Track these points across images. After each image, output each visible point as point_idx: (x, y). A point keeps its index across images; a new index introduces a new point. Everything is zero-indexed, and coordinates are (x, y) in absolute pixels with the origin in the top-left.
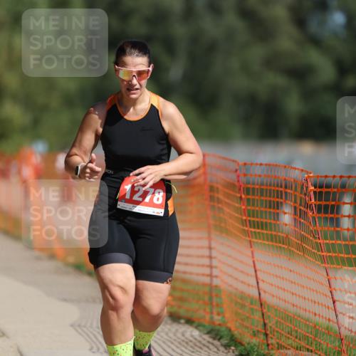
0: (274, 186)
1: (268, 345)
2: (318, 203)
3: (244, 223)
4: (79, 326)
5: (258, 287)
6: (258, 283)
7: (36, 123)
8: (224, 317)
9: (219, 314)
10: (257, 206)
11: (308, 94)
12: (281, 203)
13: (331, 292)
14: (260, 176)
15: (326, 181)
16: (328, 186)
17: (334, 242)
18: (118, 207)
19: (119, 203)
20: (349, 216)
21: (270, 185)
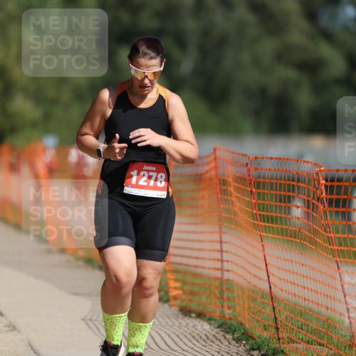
0: (285, 180)
1: (279, 339)
2: (329, 197)
3: (254, 217)
4: (90, 320)
5: (269, 281)
6: (268, 277)
7: (47, 117)
8: (235, 311)
9: (229, 308)
10: (267, 200)
11: (319, 88)
12: (293, 197)
13: (342, 286)
14: (270, 170)
16: (339, 180)
17: (346, 236)
18: (124, 192)
19: (125, 188)
21: (280, 179)
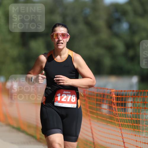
2: (117, 102)
13: (123, 139)
15: (121, 93)
17: (122, 118)
18: (55, 105)
19: (55, 103)
20: (131, 108)
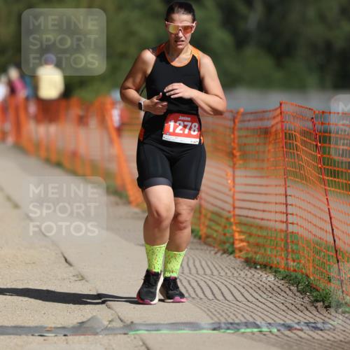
3: (319, 170)
6: (333, 230)
8: (299, 263)
9: (294, 261)
18: (163, 139)
19: (164, 135)
